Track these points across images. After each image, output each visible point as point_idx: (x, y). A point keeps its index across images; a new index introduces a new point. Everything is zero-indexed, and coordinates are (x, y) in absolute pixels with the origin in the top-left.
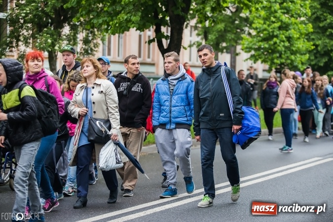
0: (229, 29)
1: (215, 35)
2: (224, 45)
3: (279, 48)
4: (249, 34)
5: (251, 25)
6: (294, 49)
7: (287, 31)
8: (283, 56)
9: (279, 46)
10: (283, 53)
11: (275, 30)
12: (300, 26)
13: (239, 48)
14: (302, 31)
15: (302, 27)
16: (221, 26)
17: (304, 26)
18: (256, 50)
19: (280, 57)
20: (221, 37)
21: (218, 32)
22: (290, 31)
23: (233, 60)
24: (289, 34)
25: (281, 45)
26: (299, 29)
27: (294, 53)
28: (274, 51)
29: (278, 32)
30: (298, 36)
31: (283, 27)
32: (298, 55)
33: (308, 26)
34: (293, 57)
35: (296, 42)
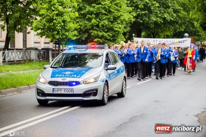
0: (23, 16)
1: (13, 20)
2: (19, 27)
3: (58, 28)
4: (36, 19)
5: (37, 13)
6: (67, 28)
7: (62, 17)
8: (60, 33)
9: (57, 26)
10: (60, 31)
11: (54, 16)
12: (70, 13)
13: (29, 29)
14: (72, 16)
15: (72, 14)
16: (17, 15)
17: (73, 13)
18: (42, 29)
19: (58, 33)
20: (18, 22)
21: (16, 18)
22: (64, 17)
23: (24, 36)
24: (64, 19)
25: (59, 26)
26: (69, 16)
27: (67, 31)
28: (54, 30)
29: (57, 18)
30: (69, 20)
31: (59, 15)
32: (70, 32)
33: (75, 14)
34: (67, 33)
35: (69, 24)
